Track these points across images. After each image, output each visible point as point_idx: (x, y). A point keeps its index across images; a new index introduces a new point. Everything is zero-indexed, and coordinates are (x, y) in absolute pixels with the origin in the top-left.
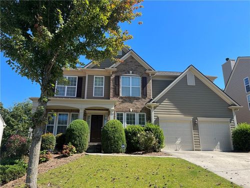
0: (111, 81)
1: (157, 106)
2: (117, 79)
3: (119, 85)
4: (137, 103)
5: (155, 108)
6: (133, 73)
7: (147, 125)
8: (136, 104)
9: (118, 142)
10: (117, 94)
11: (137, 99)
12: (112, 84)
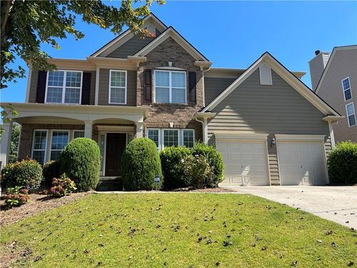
0: (138, 79)
1: (212, 118)
2: (148, 76)
3: (151, 85)
4: (181, 114)
5: (209, 120)
6: (173, 66)
7: (197, 146)
8: (179, 116)
9: (148, 172)
10: (147, 99)
11: (181, 107)
12: (139, 83)
